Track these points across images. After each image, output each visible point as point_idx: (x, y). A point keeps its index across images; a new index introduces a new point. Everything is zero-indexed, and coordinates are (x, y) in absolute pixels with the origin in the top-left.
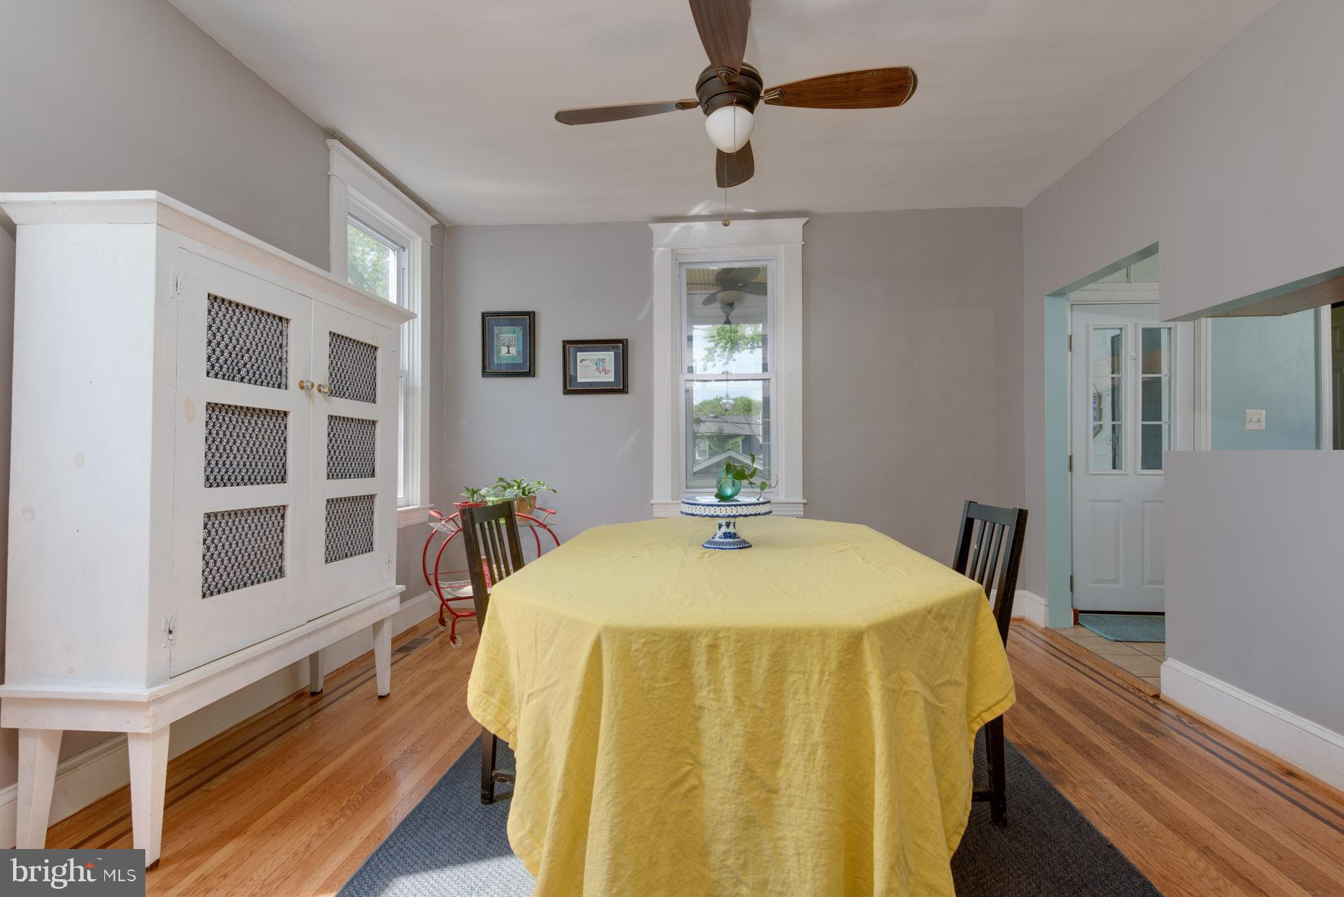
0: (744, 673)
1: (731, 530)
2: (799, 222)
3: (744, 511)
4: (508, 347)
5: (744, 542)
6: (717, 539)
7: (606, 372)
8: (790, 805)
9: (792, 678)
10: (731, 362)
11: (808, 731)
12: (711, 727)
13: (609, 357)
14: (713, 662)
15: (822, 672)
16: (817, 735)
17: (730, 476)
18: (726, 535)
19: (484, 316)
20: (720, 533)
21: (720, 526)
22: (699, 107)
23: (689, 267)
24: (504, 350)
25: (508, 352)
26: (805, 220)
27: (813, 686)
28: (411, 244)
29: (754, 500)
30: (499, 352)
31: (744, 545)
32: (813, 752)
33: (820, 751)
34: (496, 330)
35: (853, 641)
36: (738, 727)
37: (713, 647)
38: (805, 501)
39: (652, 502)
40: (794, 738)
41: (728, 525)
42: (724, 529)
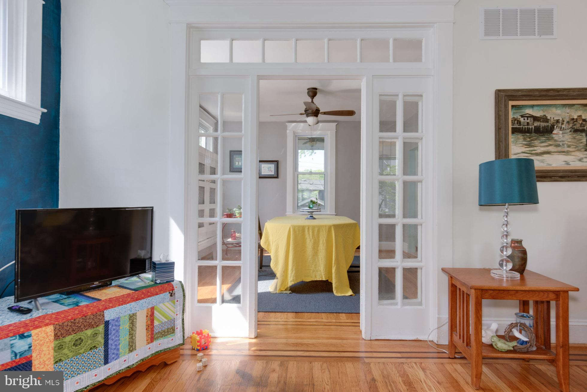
0: (313, 232)
1: (312, 215)
2: (335, 124)
3: (315, 210)
4: (238, 162)
5: (314, 218)
6: (308, 217)
7: (271, 171)
8: (320, 252)
9: (321, 233)
10: (313, 154)
11: (323, 241)
12: (308, 241)
13: (272, 166)
14: (308, 231)
15: (325, 232)
16: (325, 241)
17: (312, 203)
18: (311, 216)
19: (231, 151)
20: (309, 216)
21: (309, 214)
22: (305, 115)
23: (299, 137)
24: (237, 163)
25: (239, 164)
26: (337, 123)
27: (324, 234)
28: (209, 130)
29: (317, 208)
30: (235, 164)
31: (314, 219)
32: (324, 244)
33: (325, 243)
34: (234, 156)
35: (330, 227)
36: (312, 241)
37: (308, 228)
38: (336, 214)
39: (286, 214)
40: (321, 242)
41: (311, 214)
42: (310, 215)
